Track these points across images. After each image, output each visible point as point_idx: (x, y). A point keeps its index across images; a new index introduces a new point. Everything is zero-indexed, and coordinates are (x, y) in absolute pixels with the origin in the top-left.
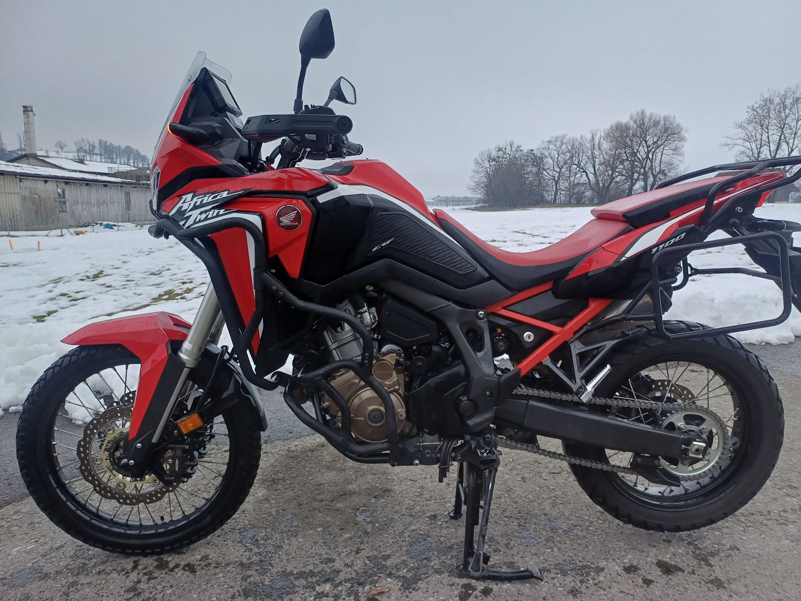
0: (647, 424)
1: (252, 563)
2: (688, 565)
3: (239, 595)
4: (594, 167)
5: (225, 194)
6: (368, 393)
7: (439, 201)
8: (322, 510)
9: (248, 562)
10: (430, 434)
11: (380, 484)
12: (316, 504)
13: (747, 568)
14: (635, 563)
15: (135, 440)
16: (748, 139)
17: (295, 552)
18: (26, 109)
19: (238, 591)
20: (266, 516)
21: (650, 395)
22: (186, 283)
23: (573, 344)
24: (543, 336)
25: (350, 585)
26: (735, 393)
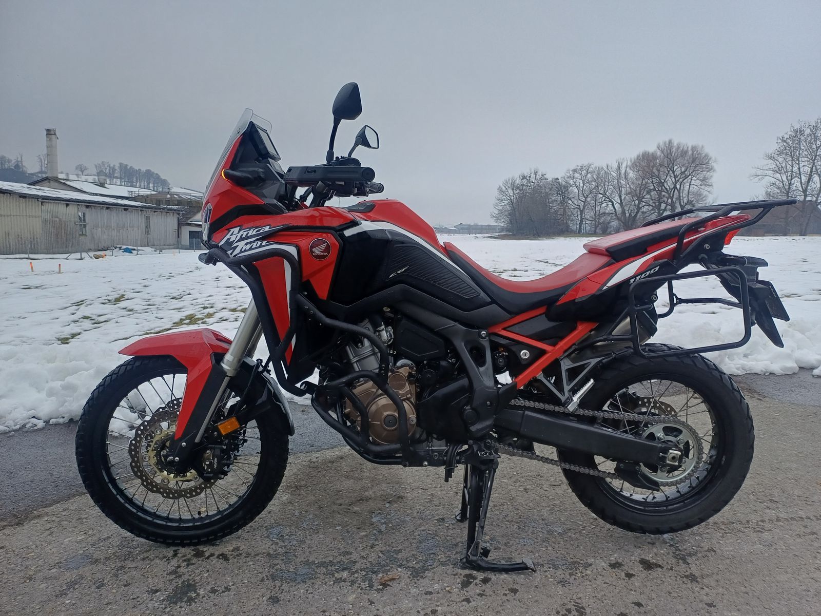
0: (631, 434)
1: (278, 554)
2: (667, 563)
3: (267, 579)
4: (620, 197)
5: (267, 229)
6: (384, 401)
7: (462, 229)
8: (341, 512)
9: (275, 553)
10: (438, 439)
11: (394, 492)
12: (335, 508)
13: (720, 566)
14: (620, 561)
15: (181, 440)
16: (779, 170)
17: (317, 546)
18: (50, 133)
19: (267, 576)
20: (290, 516)
21: (637, 410)
22: (207, 308)
23: (563, 361)
24: (538, 354)
25: (365, 573)
26: (711, 411)
